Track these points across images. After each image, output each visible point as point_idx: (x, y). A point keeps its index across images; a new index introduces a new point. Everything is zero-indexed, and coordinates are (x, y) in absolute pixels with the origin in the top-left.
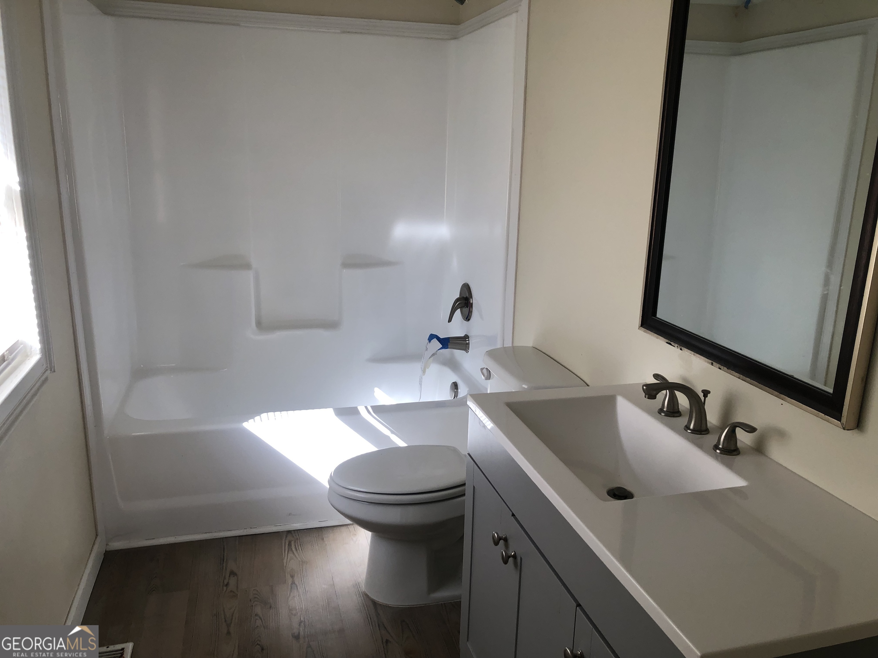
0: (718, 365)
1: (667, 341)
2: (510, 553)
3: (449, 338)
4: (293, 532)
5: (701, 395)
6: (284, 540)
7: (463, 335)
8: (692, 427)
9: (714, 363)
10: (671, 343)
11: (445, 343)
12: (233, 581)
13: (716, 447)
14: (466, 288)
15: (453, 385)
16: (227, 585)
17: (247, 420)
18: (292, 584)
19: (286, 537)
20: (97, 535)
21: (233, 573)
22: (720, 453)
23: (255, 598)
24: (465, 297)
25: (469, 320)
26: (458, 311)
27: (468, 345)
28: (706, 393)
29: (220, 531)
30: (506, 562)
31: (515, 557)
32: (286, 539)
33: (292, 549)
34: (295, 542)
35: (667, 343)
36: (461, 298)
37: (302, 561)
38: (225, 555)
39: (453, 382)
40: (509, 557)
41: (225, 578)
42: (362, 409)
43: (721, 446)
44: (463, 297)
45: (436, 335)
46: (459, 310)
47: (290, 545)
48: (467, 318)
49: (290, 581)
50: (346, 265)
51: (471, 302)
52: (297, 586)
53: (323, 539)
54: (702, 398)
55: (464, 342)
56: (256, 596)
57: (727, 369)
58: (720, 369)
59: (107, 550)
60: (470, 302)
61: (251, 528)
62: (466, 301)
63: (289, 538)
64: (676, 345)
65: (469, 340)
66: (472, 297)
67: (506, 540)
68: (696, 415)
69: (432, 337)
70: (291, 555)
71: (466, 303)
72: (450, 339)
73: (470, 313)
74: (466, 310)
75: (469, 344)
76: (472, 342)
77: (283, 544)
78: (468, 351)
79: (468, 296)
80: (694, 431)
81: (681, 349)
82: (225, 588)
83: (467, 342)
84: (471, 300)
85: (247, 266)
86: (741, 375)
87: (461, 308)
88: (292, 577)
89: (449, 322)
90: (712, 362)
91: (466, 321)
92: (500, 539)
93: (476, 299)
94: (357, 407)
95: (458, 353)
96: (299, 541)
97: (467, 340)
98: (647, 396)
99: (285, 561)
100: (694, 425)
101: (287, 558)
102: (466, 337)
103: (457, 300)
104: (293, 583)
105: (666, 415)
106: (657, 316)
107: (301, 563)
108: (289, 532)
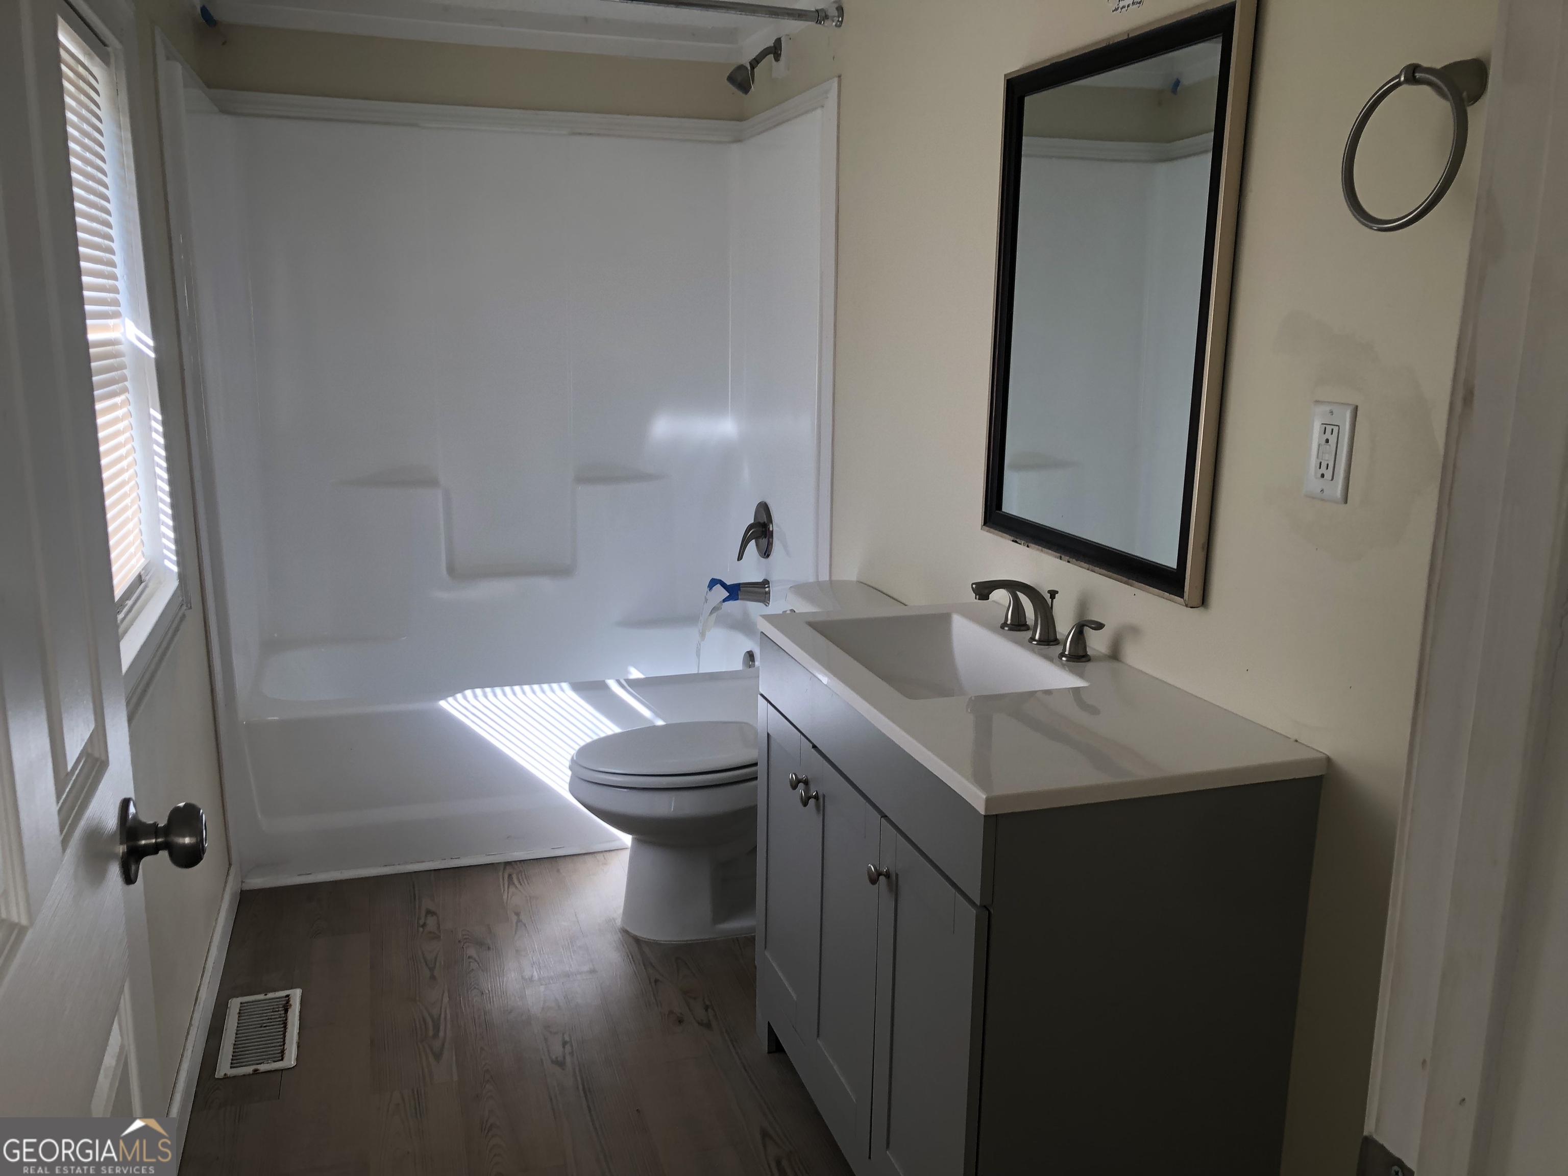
0: (1067, 558)
1: (1012, 538)
2: (812, 793)
3: (739, 584)
4: (513, 863)
5: (1047, 597)
6: (501, 874)
7: (761, 580)
8: (1037, 637)
9: (1063, 556)
10: (1017, 540)
11: (735, 591)
12: (431, 921)
13: (1062, 655)
14: (764, 509)
15: (748, 655)
16: (424, 925)
17: (444, 697)
18: (517, 923)
19: (504, 869)
20: (230, 865)
21: (430, 913)
22: (1067, 661)
23: (466, 939)
24: (762, 521)
25: (768, 556)
26: (752, 544)
27: (768, 595)
28: (1053, 594)
29: (406, 863)
30: (805, 804)
31: (816, 797)
32: (503, 873)
33: (514, 884)
34: (517, 875)
35: (1013, 541)
36: (756, 524)
37: (530, 897)
38: (416, 892)
39: (748, 652)
40: (809, 798)
41: (419, 918)
42: (612, 684)
43: (1067, 653)
44: (759, 523)
45: (721, 580)
46: (754, 541)
47: (510, 876)
48: (766, 553)
49: (514, 918)
50: (582, 479)
51: (771, 529)
52: (525, 925)
53: (558, 871)
54: (1049, 601)
55: (762, 590)
56: (467, 937)
57: (1077, 560)
58: (1069, 562)
59: (244, 889)
60: (769, 528)
61: (451, 859)
62: (763, 528)
63: (509, 870)
64: (1023, 542)
65: (769, 587)
66: (772, 522)
67: (806, 783)
68: (1041, 620)
69: (714, 582)
70: (512, 889)
71: (763, 531)
72: (741, 586)
73: (770, 545)
74: (764, 542)
75: (769, 593)
76: (774, 590)
77: (501, 880)
78: (769, 604)
79: (766, 521)
80: (1041, 642)
81: (1028, 546)
82: (421, 929)
83: (767, 589)
84: (771, 526)
85: (432, 482)
86: (1091, 566)
87: (757, 538)
88: (517, 914)
89: (738, 560)
90: (1061, 555)
91: (763, 558)
92: (799, 781)
93: (779, 525)
94: (604, 681)
95: (754, 608)
96: (523, 873)
97: (766, 586)
98: (977, 597)
99: (505, 897)
100: (1040, 634)
101: (508, 893)
102: (766, 583)
103: (750, 527)
104: (519, 921)
105: (1010, 629)
106: (1003, 510)
107: (528, 898)
108: (508, 864)
